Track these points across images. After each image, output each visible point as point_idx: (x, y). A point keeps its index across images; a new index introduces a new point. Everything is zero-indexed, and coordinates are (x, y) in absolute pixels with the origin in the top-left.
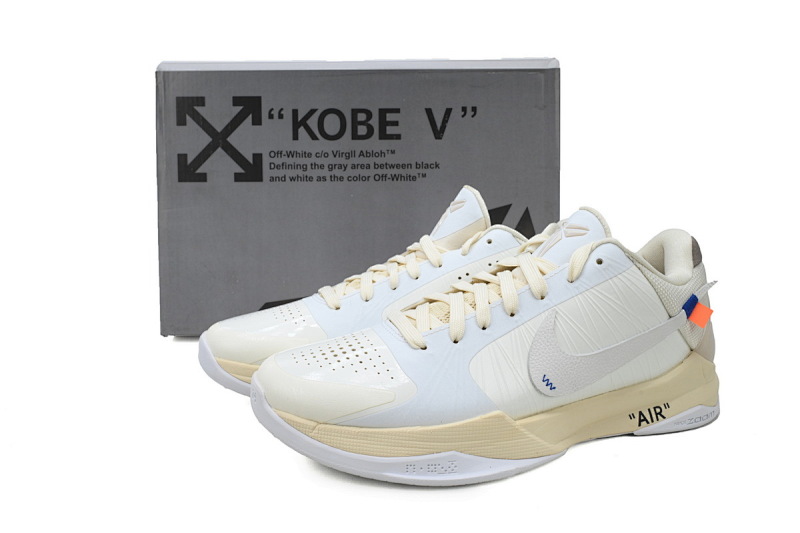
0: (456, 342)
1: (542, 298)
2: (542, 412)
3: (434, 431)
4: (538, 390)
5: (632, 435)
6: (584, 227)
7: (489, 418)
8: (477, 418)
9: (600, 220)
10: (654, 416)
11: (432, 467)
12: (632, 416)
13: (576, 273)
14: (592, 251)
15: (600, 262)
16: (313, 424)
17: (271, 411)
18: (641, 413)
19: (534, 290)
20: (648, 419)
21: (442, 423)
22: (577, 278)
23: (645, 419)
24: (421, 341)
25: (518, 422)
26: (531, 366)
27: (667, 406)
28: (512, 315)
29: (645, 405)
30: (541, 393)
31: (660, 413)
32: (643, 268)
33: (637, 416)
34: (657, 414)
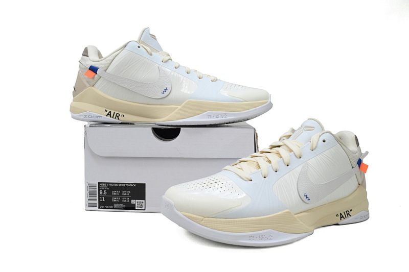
0: (265, 178)
1: (300, 158)
2: (304, 212)
3: (262, 219)
4: (303, 200)
5: (338, 224)
6: (312, 126)
7: (285, 213)
8: (280, 213)
9: (319, 123)
10: (346, 215)
11: (261, 237)
12: (337, 215)
13: (314, 146)
14: (320, 136)
15: (324, 141)
16: (202, 218)
17: (179, 213)
18: (341, 214)
19: (297, 154)
20: (344, 217)
21: (264, 215)
22: (315, 149)
23: (343, 217)
24: (249, 177)
25: (296, 216)
26: (299, 189)
27: (351, 210)
28: (288, 166)
29: (342, 210)
30: (304, 202)
31: (349, 214)
32: (342, 145)
33: (339, 215)
34: (347, 214)
